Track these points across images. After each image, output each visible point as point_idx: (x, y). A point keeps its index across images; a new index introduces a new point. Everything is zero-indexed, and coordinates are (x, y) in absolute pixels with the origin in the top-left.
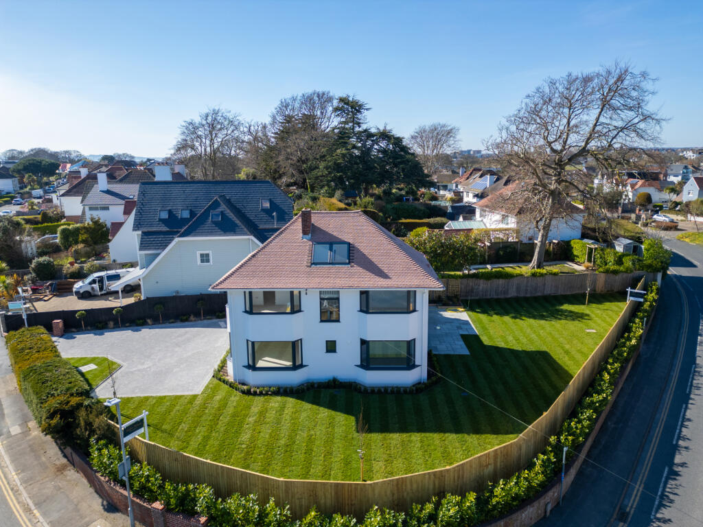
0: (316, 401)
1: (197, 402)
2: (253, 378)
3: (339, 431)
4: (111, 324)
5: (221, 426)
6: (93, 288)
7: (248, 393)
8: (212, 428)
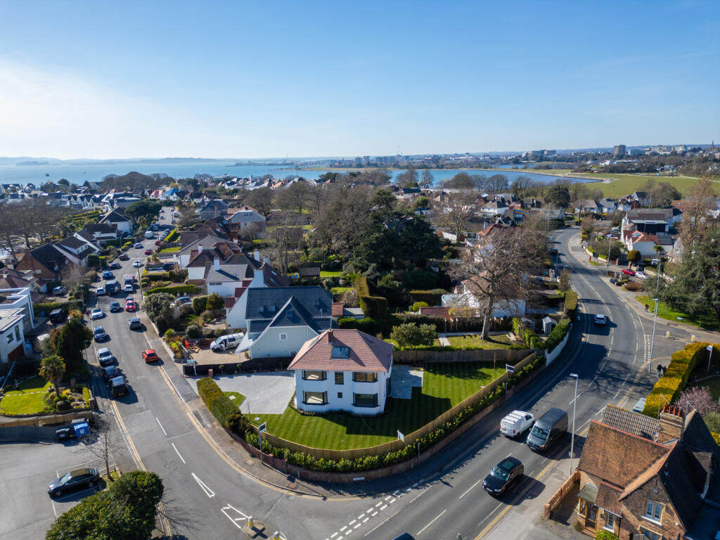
0: (332, 420)
1: (282, 417)
2: (306, 408)
3: (339, 433)
4: (236, 372)
5: (292, 429)
6: (221, 347)
7: (303, 414)
8: (288, 429)
